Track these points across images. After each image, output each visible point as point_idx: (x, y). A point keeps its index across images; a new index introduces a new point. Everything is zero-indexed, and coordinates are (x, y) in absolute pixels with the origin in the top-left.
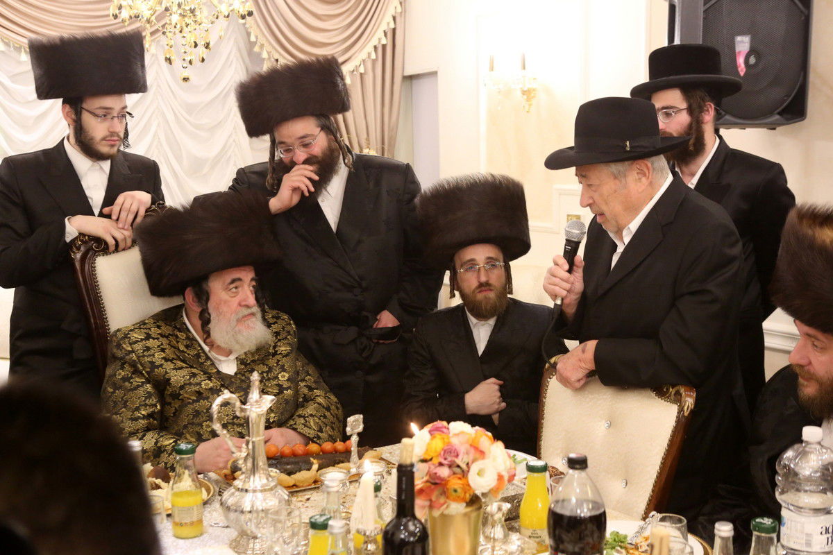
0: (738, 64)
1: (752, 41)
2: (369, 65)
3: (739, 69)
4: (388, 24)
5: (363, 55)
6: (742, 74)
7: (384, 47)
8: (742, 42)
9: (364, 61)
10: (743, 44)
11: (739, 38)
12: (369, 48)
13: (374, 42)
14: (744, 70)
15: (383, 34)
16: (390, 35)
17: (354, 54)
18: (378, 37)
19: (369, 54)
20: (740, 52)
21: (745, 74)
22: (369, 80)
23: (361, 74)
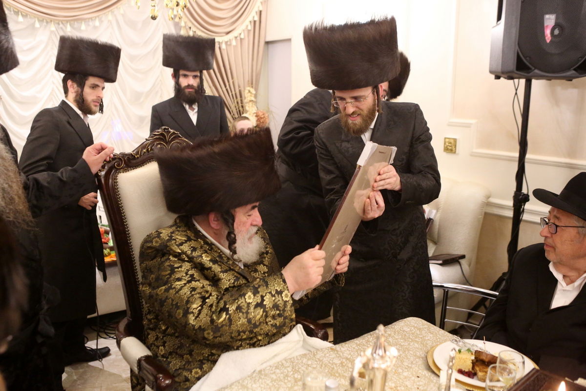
0: (546, 34)
1: (557, 19)
2: (246, 32)
3: (546, 38)
4: (259, 7)
5: (243, 27)
6: (548, 41)
7: (255, 22)
8: (549, 19)
9: (244, 30)
10: (550, 20)
11: (547, 16)
12: (247, 22)
13: (250, 18)
14: (550, 39)
15: (255, 13)
16: (258, 14)
17: (238, 26)
18: (252, 15)
19: (247, 26)
20: (547, 26)
21: (551, 41)
22: (246, 43)
23: (241, 39)
